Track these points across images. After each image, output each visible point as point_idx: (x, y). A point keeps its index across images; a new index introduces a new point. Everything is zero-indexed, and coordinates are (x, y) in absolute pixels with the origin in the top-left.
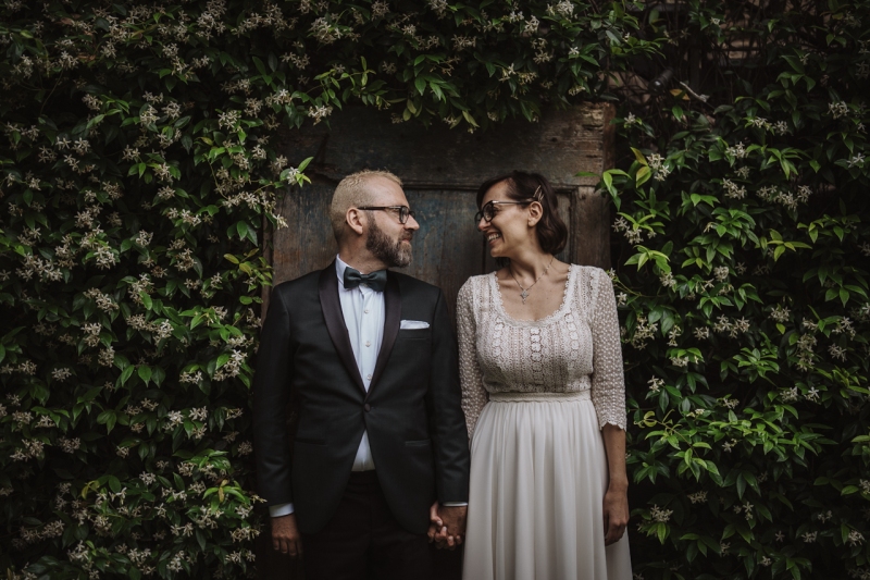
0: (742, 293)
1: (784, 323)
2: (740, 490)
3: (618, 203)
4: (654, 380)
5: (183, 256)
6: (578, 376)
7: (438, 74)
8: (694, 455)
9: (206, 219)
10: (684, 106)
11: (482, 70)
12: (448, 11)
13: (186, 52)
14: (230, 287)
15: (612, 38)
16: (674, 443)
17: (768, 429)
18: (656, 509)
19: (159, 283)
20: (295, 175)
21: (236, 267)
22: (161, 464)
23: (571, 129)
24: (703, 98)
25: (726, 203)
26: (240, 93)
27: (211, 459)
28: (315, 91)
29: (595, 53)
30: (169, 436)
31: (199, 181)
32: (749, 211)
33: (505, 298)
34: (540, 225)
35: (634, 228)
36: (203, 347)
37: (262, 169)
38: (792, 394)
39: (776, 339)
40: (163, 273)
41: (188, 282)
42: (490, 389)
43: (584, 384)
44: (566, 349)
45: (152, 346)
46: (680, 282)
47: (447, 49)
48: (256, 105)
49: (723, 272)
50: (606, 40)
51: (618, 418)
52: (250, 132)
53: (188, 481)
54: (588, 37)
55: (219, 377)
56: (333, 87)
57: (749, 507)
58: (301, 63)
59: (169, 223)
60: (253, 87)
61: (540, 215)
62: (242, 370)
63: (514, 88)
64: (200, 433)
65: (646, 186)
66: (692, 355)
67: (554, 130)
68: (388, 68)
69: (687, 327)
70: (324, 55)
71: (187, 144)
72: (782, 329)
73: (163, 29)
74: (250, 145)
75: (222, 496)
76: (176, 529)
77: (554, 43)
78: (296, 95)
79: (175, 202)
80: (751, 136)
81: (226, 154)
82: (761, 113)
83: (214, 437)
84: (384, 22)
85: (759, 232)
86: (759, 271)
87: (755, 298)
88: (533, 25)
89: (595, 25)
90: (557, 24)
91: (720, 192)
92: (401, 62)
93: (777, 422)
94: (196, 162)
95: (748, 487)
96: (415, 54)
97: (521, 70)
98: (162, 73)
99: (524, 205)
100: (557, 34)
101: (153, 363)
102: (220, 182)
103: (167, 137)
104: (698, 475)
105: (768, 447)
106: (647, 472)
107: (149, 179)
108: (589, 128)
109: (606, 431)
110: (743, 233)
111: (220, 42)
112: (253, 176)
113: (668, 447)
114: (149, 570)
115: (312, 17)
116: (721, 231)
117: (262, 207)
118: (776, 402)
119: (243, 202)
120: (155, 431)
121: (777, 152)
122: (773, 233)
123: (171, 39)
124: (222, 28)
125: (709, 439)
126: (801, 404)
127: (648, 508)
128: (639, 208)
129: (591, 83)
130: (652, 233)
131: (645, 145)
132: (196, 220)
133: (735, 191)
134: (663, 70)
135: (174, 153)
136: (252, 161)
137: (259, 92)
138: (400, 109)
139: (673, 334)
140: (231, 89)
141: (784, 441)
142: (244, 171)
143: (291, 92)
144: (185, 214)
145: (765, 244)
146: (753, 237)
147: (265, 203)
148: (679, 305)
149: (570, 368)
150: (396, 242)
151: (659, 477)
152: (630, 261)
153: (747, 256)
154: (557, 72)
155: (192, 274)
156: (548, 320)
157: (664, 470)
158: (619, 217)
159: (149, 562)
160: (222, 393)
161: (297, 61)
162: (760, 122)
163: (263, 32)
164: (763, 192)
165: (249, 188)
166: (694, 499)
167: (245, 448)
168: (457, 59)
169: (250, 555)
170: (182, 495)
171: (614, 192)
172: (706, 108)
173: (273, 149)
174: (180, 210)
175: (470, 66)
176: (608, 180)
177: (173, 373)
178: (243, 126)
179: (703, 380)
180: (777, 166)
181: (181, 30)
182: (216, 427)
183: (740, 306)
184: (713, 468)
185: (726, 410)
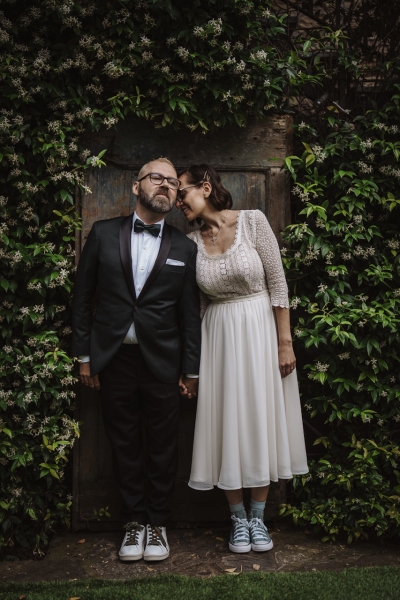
0: (370, 232)
1: (396, 250)
2: (369, 350)
3: (295, 177)
4: (322, 286)
5: (27, 212)
7: (183, 97)
8: (341, 330)
9: (41, 188)
10: (335, 116)
11: (210, 94)
12: (189, 57)
13: (26, 83)
14: (56, 231)
15: (290, 74)
16: (329, 322)
17: (385, 313)
18: (319, 364)
19: (12, 229)
20: (96, 161)
21: (60, 218)
22: (15, 341)
23: (266, 131)
24: (347, 111)
25: (360, 176)
26: (60, 110)
27: (47, 336)
28: (108, 109)
29: (280, 83)
30: (20, 324)
31: (36, 166)
32: (375, 180)
34: (211, 196)
35: (304, 192)
36: (42, 268)
37: (75, 157)
39: (392, 260)
40: (14, 222)
41: (30, 229)
45: (9, 268)
46: (331, 225)
47: (189, 82)
48: (71, 117)
49: (359, 218)
50: (286, 77)
52: (67, 134)
53: (33, 350)
54: (276, 73)
55: (52, 285)
56: (118, 105)
57: (374, 361)
58: (98, 90)
59: (17, 192)
60: (68, 106)
62: (66, 282)
63: (230, 106)
64: (40, 320)
65: (312, 166)
66: (340, 269)
67: (255, 132)
68: (152, 93)
69: (337, 253)
70: (112, 85)
71: (28, 142)
72: (394, 253)
73: (12, 69)
74: (67, 142)
75: (55, 357)
76: (27, 378)
77: (255, 77)
78: (95, 111)
79: (22, 178)
80: (376, 134)
81: (53, 148)
82: (382, 120)
83: (48, 324)
84: (149, 64)
85: (381, 194)
86: (381, 218)
87: (378, 234)
88: (241, 66)
89: (280, 66)
90: (256, 65)
91: (357, 169)
92: (160, 90)
93: (391, 309)
94: (34, 153)
95: (374, 349)
96: (169, 85)
97: (235, 95)
98: (12, 97)
100: (256, 71)
101: (10, 279)
102: (49, 165)
103: (15, 137)
104: (343, 342)
105: (385, 323)
106: (314, 340)
107: (5, 164)
108: (277, 131)
110: (371, 194)
111: (47, 77)
112: (69, 162)
113: (326, 326)
114: (12, 403)
115: (105, 61)
116: (357, 193)
117: (75, 180)
118: (391, 297)
119: (64, 178)
120: (12, 321)
121: (391, 144)
122: (389, 195)
123: (17, 75)
124: (48, 68)
125: (351, 320)
128: (307, 180)
129: (278, 102)
130: (316, 195)
131: (312, 141)
132: (35, 189)
133: (366, 169)
134: (322, 94)
135: (20, 148)
136: (68, 152)
137: (73, 108)
138: (160, 119)
139: (329, 257)
140: (54, 107)
141: (395, 320)
142: (64, 158)
143: (92, 109)
144: (28, 185)
145: (384, 201)
146: (377, 197)
147: (78, 178)
148: (332, 239)
151: (321, 344)
152: (302, 212)
153: (374, 209)
154: (256, 96)
155: (33, 223)
157: (324, 340)
158: (296, 185)
159: (11, 398)
160: (54, 296)
161: (95, 90)
162: (381, 126)
163: (74, 70)
164: (383, 169)
165: (67, 169)
166: (341, 357)
167: (67, 331)
168: (195, 88)
169: (73, 394)
170: (30, 358)
171: (292, 170)
172: (349, 118)
173: (82, 145)
174: (24, 183)
175: (203, 92)
176: (288, 162)
177: (22, 285)
178: (63, 130)
179: (348, 285)
180: (391, 153)
181: (23, 69)
182: (50, 317)
183: (369, 239)
184: (353, 338)
185: (361, 302)
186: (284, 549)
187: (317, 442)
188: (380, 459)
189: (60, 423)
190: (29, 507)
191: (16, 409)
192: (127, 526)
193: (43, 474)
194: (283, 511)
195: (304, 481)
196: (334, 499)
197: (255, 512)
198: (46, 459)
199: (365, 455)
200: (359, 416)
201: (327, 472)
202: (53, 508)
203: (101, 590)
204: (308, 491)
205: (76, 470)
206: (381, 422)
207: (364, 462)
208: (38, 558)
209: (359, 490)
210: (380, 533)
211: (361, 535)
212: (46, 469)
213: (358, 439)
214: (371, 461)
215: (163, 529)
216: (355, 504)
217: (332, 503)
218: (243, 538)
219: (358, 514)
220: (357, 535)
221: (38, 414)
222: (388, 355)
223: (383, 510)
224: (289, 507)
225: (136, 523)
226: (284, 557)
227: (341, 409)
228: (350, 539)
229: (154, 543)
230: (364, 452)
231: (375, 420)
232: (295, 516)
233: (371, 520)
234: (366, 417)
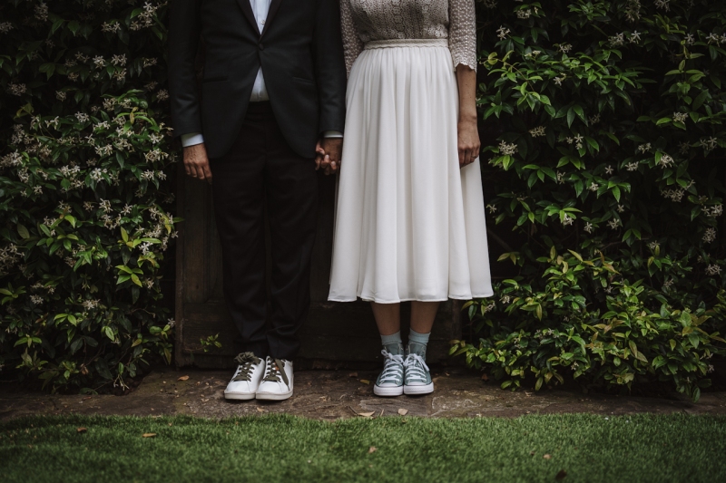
2: (569, 121)
4: (501, 29)
8: (528, 89)
16: (512, 77)
17: (594, 67)
18: (503, 144)
22: (92, 108)
27: (128, 96)
30: (98, 84)
38: (619, 39)
51: (469, 59)
53: (110, 115)
55: (135, 26)
57: (579, 138)
62: (153, 22)
64: (121, 76)
66: (532, 8)
76: (99, 150)
83: (133, 81)
93: (604, 63)
95: (576, 117)
101: (82, 23)
104: (533, 107)
105: (591, 78)
106: (495, 109)
109: (460, 71)
113: (509, 83)
114: (79, 184)
118: (604, 47)
120: (88, 81)
125: (545, 77)
126: (627, 48)
127: (496, 144)
141: (608, 76)
149: (425, 10)
151: (503, 113)
157: (508, 109)
159: (79, 177)
166: (534, 133)
167: (162, 95)
169: (162, 175)
170: (106, 125)
177: (97, 26)
179: (545, 33)
182: (136, 73)
184: (546, 101)
185: (561, 54)
186: (447, 395)
187: (502, 258)
188: (585, 277)
189: (147, 215)
190: (106, 324)
191: (86, 194)
192: (239, 358)
193: (120, 280)
194: (454, 349)
195: (484, 310)
196: (522, 331)
197: (413, 347)
198: (126, 260)
199: (565, 270)
200: (557, 216)
201: (513, 294)
202: (146, 333)
203: (186, 427)
204: (491, 324)
205: (180, 287)
206: (589, 227)
207: (563, 278)
208: (119, 392)
209: (555, 317)
210: (578, 374)
211: (554, 378)
212: (125, 274)
213: (559, 253)
214: (571, 278)
215: (286, 363)
216: (547, 336)
217: (517, 337)
218: (392, 378)
219: (551, 350)
220: (548, 377)
221: (118, 201)
222: (601, 133)
223: (583, 343)
224: (463, 344)
225: (252, 354)
226: (443, 401)
227: (534, 209)
228: (539, 384)
229: (272, 378)
230: (563, 268)
231: (579, 223)
232: (469, 355)
233: (566, 356)
234: (566, 217)
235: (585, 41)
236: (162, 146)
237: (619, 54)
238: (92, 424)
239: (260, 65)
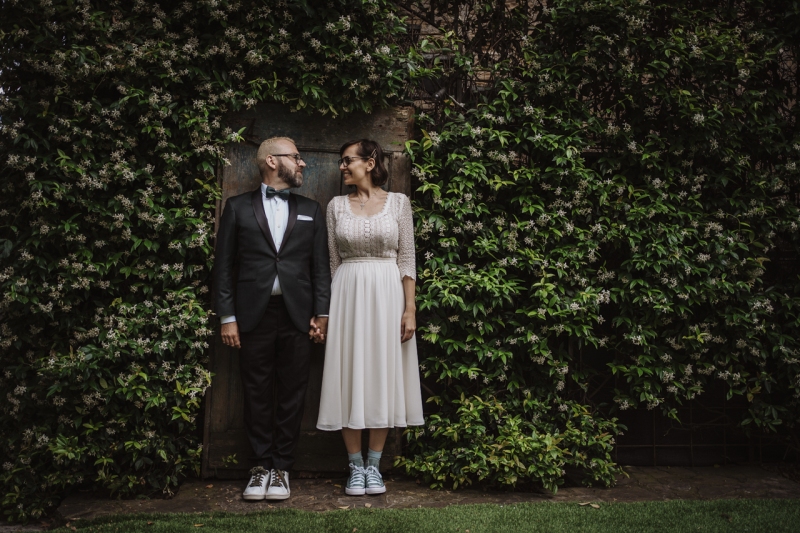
0: (479, 208)
1: (502, 226)
2: (475, 312)
3: (413, 158)
4: (428, 253)
5: (171, 180)
6: (390, 248)
7: (316, 83)
8: (449, 292)
9: (185, 159)
10: (451, 108)
11: (340, 82)
12: (321, 48)
13: (176, 65)
14: (198, 199)
15: (411, 67)
16: (439, 285)
17: (490, 280)
18: (432, 326)
19: (157, 195)
20: (236, 136)
21: (201, 187)
22: (156, 298)
23: (390, 120)
24: (462, 105)
25: (472, 159)
26: (206, 92)
27: (185, 291)
28: (248, 91)
29: (401, 76)
30: (161, 281)
31: (181, 138)
32: (484, 163)
33: (352, 206)
34: (373, 171)
35: (421, 172)
36: (183, 230)
37: (217, 134)
38: (504, 262)
39: (498, 235)
40: (160, 190)
41: (174, 195)
42: (342, 255)
43: (393, 254)
44: (384, 231)
45: (153, 231)
46: (446, 202)
47: (321, 71)
48: (215, 98)
49: (469, 196)
50: (407, 69)
51: (411, 272)
52: (211, 112)
53: (171, 304)
54: (397, 66)
55: (192, 246)
56: (258, 88)
57: (480, 323)
58: (240, 76)
59: (163, 162)
60: (213, 88)
61: (373, 166)
62: (204, 243)
63: (357, 93)
64: (179, 277)
65: (429, 151)
66: (451, 241)
67: (380, 121)
68: (289, 81)
69: (449, 226)
70: (252, 71)
71: (175, 119)
72: (500, 229)
73: (163, 52)
74: (211, 120)
75: (191, 308)
76: (164, 328)
77: (379, 69)
78: (237, 93)
79: (168, 150)
80: (485, 124)
81: (197, 123)
82: (491, 112)
83: (186, 281)
84: (286, 55)
85: (490, 177)
86: (490, 199)
87: (487, 211)
88: (367, 58)
89: (402, 60)
90: (380, 58)
91: (468, 154)
92: (296, 77)
93: (495, 277)
94: (180, 127)
95: (479, 310)
96: (303, 72)
97: (362, 84)
98: (162, 76)
99: (365, 159)
100: (381, 64)
101: (154, 241)
102: (193, 139)
103: (164, 113)
104: (452, 304)
106: (427, 304)
107: (153, 136)
108: (400, 120)
109: (405, 280)
110: (479, 175)
111: (195, 62)
112: (212, 138)
113: (437, 288)
114: (148, 351)
115: (246, 50)
116: (467, 173)
117: (217, 154)
118: (495, 266)
119: (206, 150)
120: (153, 279)
121: (497, 132)
122: (496, 177)
123: (168, 58)
124: (196, 54)
125: (460, 285)
126: (510, 269)
127: (427, 326)
128: (426, 162)
129: (400, 92)
130: (431, 176)
131: (431, 129)
132: (179, 159)
133: (477, 153)
134: (440, 89)
135: (167, 122)
136: (212, 129)
137: (217, 90)
138: (295, 103)
139: (442, 230)
140: (200, 89)
141: (498, 286)
142: (207, 134)
143: (234, 91)
144: (173, 155)
145: (491, 182)
146: (486, 178)
147: (219, 152)
148: (446, 214)
149: (385, 243)
150: (294, 173)
151: (432, 306)
152: (419, 189)
153: (482, 188)
154: (381, 86)
155: (176, 191)
156: (374, 217)
157: (436, 304)
158: (414, 166)
159: (149, 346)
160: (193, 256)
161: (238, 75)
162: (489, 116)
163: (219, 57)
164: (490, 154)
165: (209, 143)
166: (451, 319)
167: (204, 289)
168: (326, 77)
169: (206, 345)
170: (168, 310)
171: (411, 153)
172: (463, 110)
173: (224, 123)
174: (170, 154)
175: (334, 80)
176: (408, 145)
177: (164, 246)
178: (207, 108)
179: (458, 256)
180: (497, 140)
181: (173, 53)
182: (188, 276)
183: (478, 215)
184: (461, 300)
185: (469, 270)
186: (396, 494)
187: (429, 400)
188: (484, 413)
189: (193, 371)
190: (160, 448)
191: (152, 357)
192: (253, 470)
193: (174, 417)
194: (397, 463)
195: (417, 435)
196: (444, 450)
197: (371, 461)
198: (179, 403)
199: (471, 409)
200: (466, 373)
201: (437, 425)
202: (184, 454)
203: (223, 520)
204: (421, 445)
205: (207, 421)
206: (486, 380)
207: (470, 414)
208: (165, 497)
209: (465, 440)
210: (481, 478)
211: (466, 481)
212: (178, 413)
213: (467, 397)
214: (476, 414)
215: (286, 473)
216: (461, 453)
217: (441, 453)
218: (358, 483)
219: (463, 462)
220: (462, 480)
221: (173, 362)
222: (493, 319)
223: (484, 457)
224: (403, 459)
225: (262, 468)
226: (394, 498)
227: (451, 368)
228: (455, 485)
229: (276, 484)
230: (470, 407)
231: (480, 378)
232: (408, 466)
233: (474, 466)
234: (472, 374)
235: (483, 261)
236: (208, 326)
237: (505, 272)
238: (154, 519)
239: (277, 273)
